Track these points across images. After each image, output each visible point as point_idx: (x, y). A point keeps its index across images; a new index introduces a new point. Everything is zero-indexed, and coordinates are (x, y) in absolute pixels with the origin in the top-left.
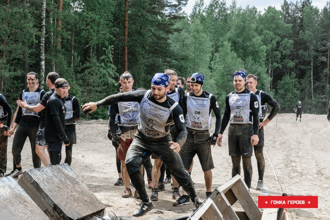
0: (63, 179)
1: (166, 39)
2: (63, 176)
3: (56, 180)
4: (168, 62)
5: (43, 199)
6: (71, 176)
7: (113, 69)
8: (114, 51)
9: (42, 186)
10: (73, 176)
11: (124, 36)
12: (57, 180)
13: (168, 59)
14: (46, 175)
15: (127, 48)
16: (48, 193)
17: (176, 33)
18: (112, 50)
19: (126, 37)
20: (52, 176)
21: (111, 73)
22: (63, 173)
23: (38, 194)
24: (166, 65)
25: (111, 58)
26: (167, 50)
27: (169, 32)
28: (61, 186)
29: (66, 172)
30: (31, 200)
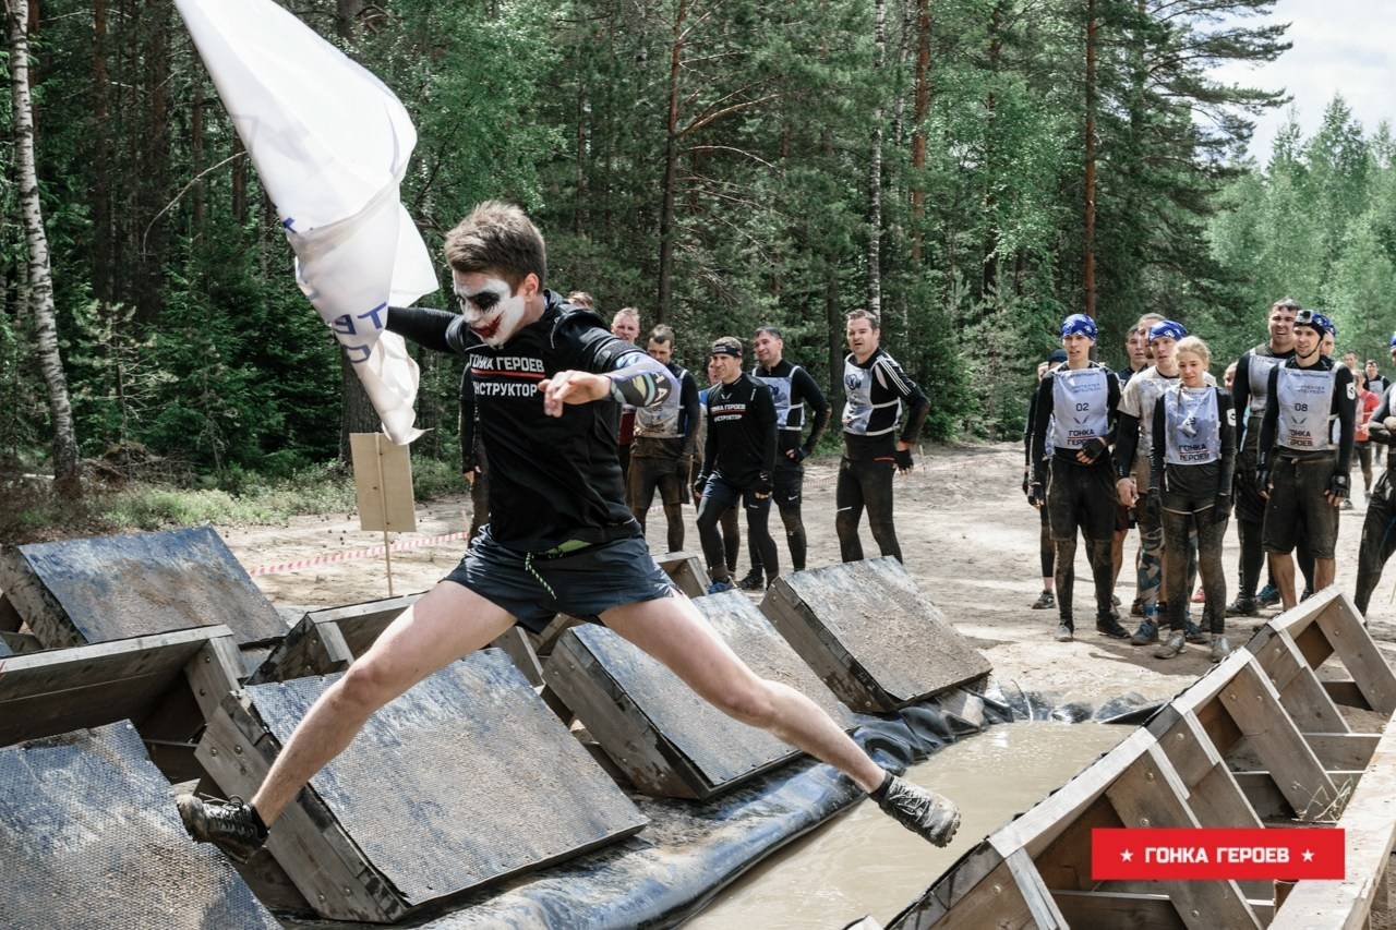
0: (879, 596)
1: (1197, 231)
2: (881, 588)
3: (860, 599)
4: (1204, 290)
5: (823, 648)
6: (902, 587)
7: (1056, 311)
8: (1059, 265)
9: (820, 614)
10: (908, 589)
11: (1086, 225)
12: (864, 600)
13: (1204, 283)
14: (835, 586)
15: (1092, 255)
16: (838, 633)
17: (1224, 214)
18: (1055, 264)
19: (1091, 227)
20: (851, 588)
21: (1051, 321)
22: (882, 581)
23: (811, 633)
24: (1198, 297)
25: (1052, 283)
26: (1201, 259)
27: (1204, 211)
28: (874, 614)
29: (889, 577)
30: (790, 649)
